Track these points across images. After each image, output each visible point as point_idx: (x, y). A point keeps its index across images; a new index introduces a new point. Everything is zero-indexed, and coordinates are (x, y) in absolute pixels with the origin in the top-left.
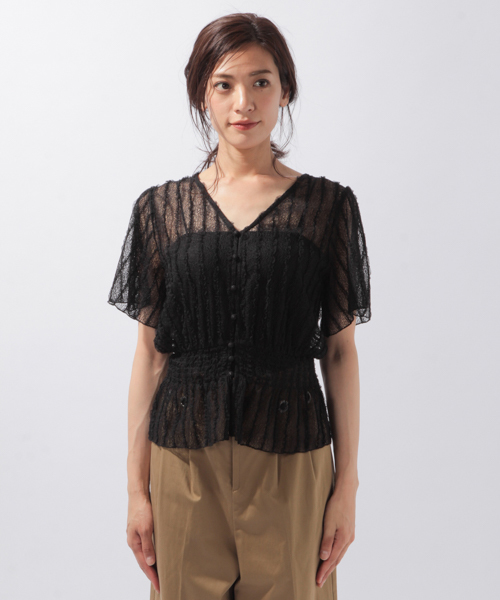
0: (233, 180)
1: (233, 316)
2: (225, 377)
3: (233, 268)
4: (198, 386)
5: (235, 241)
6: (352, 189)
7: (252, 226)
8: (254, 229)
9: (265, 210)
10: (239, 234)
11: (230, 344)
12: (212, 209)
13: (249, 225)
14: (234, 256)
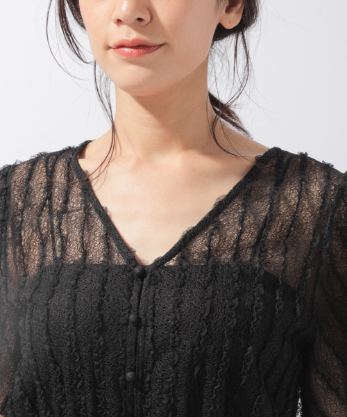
0: (139, 162)
3: (131, 339)
5: (136, 288)
7: (169, 256)
8: (171, 263)
9: (195, 224)
13: (162, 254)
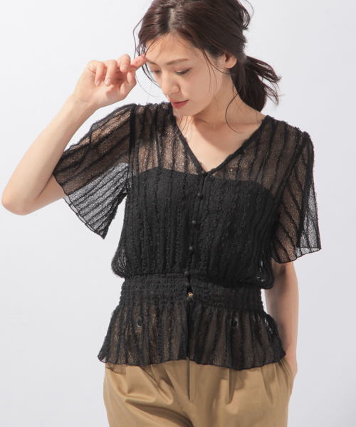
1: (191, 248)
2: (182, 301)
4: (153, 307)
6: (310, 134)
10: (206, 174)
11: (186, 273)
12: (181, 144)
14: (199, 194)
